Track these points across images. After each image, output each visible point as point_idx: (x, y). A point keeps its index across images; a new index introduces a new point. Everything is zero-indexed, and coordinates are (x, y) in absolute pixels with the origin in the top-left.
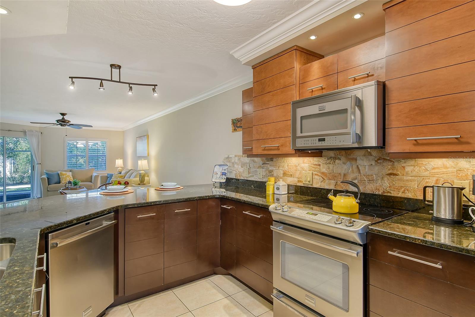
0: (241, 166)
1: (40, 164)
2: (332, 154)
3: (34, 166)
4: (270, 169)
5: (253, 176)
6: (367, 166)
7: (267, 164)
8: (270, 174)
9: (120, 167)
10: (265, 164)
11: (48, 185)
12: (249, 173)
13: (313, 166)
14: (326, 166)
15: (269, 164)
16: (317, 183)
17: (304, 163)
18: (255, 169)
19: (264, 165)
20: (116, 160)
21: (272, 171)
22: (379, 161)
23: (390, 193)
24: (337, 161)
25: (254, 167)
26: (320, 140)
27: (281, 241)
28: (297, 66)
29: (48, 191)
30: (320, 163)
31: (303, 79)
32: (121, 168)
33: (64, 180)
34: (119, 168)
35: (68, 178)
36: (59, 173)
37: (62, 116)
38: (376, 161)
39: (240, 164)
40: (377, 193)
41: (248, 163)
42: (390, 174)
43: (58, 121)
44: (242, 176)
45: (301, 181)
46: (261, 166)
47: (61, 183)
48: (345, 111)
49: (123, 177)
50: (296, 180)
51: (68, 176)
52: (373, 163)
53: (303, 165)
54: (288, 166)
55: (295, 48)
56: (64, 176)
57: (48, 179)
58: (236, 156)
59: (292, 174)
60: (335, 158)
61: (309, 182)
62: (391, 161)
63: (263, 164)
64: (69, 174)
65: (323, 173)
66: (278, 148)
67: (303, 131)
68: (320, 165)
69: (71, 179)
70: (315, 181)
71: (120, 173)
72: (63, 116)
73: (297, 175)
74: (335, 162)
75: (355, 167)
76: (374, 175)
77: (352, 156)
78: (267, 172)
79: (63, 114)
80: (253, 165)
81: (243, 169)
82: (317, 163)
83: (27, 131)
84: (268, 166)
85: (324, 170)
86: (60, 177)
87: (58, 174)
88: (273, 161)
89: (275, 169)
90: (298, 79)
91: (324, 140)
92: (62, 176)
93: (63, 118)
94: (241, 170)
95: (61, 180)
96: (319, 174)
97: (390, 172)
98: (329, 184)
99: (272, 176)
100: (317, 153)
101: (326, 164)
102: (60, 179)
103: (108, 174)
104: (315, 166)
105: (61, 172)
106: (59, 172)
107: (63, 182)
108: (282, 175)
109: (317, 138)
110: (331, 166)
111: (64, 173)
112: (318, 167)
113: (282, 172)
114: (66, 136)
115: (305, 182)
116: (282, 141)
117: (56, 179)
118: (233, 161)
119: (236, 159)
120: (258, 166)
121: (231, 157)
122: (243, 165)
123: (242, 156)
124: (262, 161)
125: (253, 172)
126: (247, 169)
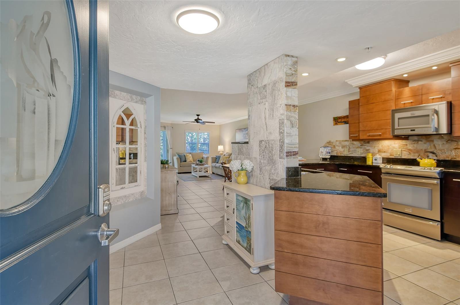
0: (342, 148)
1: (172, 148)
2: (416, 138)
3: (168, 150)
4: (367, 148)
5: (352, 153)
6: (441, 145)
7: (364, 145)
8: (367, 151)
11: (181, 162)
12: (349, 152)
13: (402, 146)
14: (412, 145)
15: (366, 145)
16: (405, 156)
18: (354, 149)
21: (369, 150)
22: (449, 142)
23: (456, 159)
24: (420, 142)
25: (354, 148)
26: (411, 130)
27: (388, 183)
28: (394, 89)
29: (181, 166)
30: (407, 144)
31: (398, 96)
33: (188, 159)
34: (222, 152)
38: (446, 142)
39: (341, 146)
40: (447, 159)
41: (347, 145)
42: (456, 149)
43: (196, 120)
44: (342, 154)
45: (392, 155)
46: (359, 147)
47: (187, 162)
48: (428, 116)
50: (389, 154)
51: (190, 157)
52: (445, 143)
53: (394, 145)
54: (382, 146)
55: (393, 80)
56: (188, 157)
58: (337, 141)
59: (385, 151)
60: (418, 141)
61: (399, 155)
62: (456, 141)
63: (361, 146)
65: (409, 150)
66: (380, 135)
67: (399, 125)
68: (407, 145)
70: (403, 154)
71: (225, 155)
72: (198, 117)
73: (390, 151)
74: (418, 143)
75: (432, 145)
76: (445, 149)
77: (430, 139)
78: (365, 150)
79: (198, 115)
80: (353, 146)
81: (344, 149)
82: (405, 144)
83: (166, 126)
84: (366, 146)
86: (186, 157)
87: (185, 155)
88: (369, 143)
89: (371, 148)
90: (394, 96)
91: (414, 130)
94: (342, 150)
95: (186, 159)
96: (406, 150)
97: (455, 147)
99: (369, 152)
100: (406, 137)
101: (412, 144)
103: (216, 156)
104: (404, 146)
106: (185, 154)
107: (188, 161)
108: (377, 152)
109: (410, 130)
110: (415, 145)
111: (188, 154)
112: (406, 146)
113: (377, 150)
115: (395, 156)
116: (383, 131)
117: (183, 159)
118: (334, 144)
119: (338, 143)
120: (356, 146)
121: (333, 141)
122: (343, 147)
123: (343, 141)
124: (361, 143)
125: (352, 151)
126: (347, 149)
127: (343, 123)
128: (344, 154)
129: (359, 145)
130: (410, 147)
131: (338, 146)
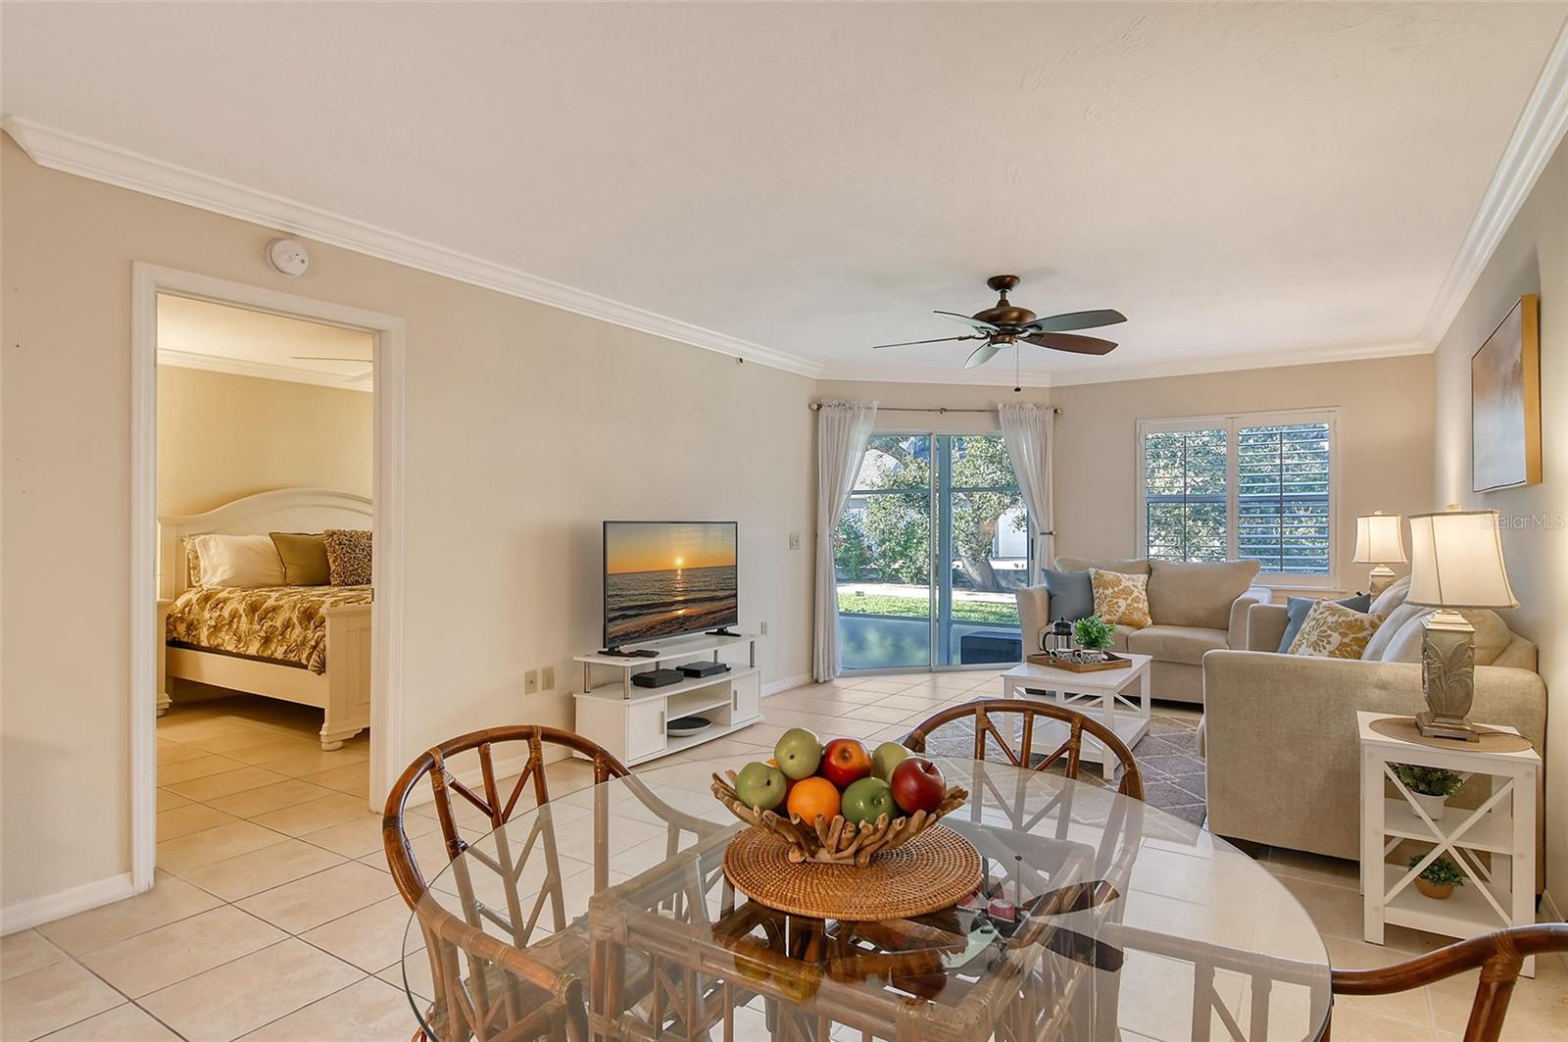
1: (1051, 533)
3: (1032, 540)
9: (1386, 564)
20: (1359, 520)
32: (1386, 571)
34: (1377, 571)
35: (1122, 603)
36: (1092, 577)
37: (998, 293)
43: (978, 320)
49: (1362, 628)
51: (1127, 592)
56: (1106, 592)
57: (1050, 597)
64: (1130, 584)
69: (1138, 609)
71: (1362, 604)
72: (1003, 293)
79: (1001, 283)
83: (1000, 406)
86: (1095, 591)
87: (1089, 578)
92: (1101, 590)
93: (1003, 302)
95: (1097, 602)
102: (1093, 601)
103: (1290, 601)
105: (1096, 573)
106: (1092, 571)
111: (1109, 575)
114: (1018, 390)
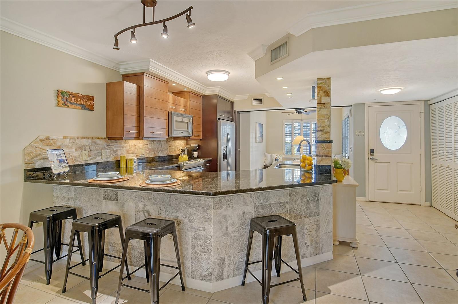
0: (75, 150)
4: (115, 149)
5: (95, 158)
7: (112, 145)
8: (115, 153)
10: (110, 145)
12: (89, 156)
13: (144, 145)
16: (147, 155)
17: (140, 143)
18: (97, 152)
19: (109, 147)
21: (117, 151)
24: (155, 142)
25: (97, 149)
39: (74, 148)
42: (169, 147)
44: (77, 161)
45: (138, 155)
46: (105, 148)
53: (139, 145)
54: (130, 146)
58: (65, 137)
59: (133, 151)
61: (143, 155)
63: (108, 145)
65: (149, 149)
68: (148, 144)
73: (136, 151)
75: (160, 144)
78: (112, 152)
80: (95, 147)
81: (80, 152)
82: (146, 143)
84: (113, 147)
85: (150, 147)
91: (182, 133)
94: (76, 154)
96: (147, 149)
98: (152, 154)
99: (117, 155)
110: (152, 145)
112: (147, 145)
113: (125, 151)
118: (59, 144)
119: (67, 142)
120: (101, 147)
121: (54, 137)
122: (78, 148)
123: (78, 138)
124: (107, 142)
125: (95, 154)
126: (87, 152)
127: (80, 107)
128: (80, 162)
129: (106, 144)
130: (149, 146)
131: (68, 147)
